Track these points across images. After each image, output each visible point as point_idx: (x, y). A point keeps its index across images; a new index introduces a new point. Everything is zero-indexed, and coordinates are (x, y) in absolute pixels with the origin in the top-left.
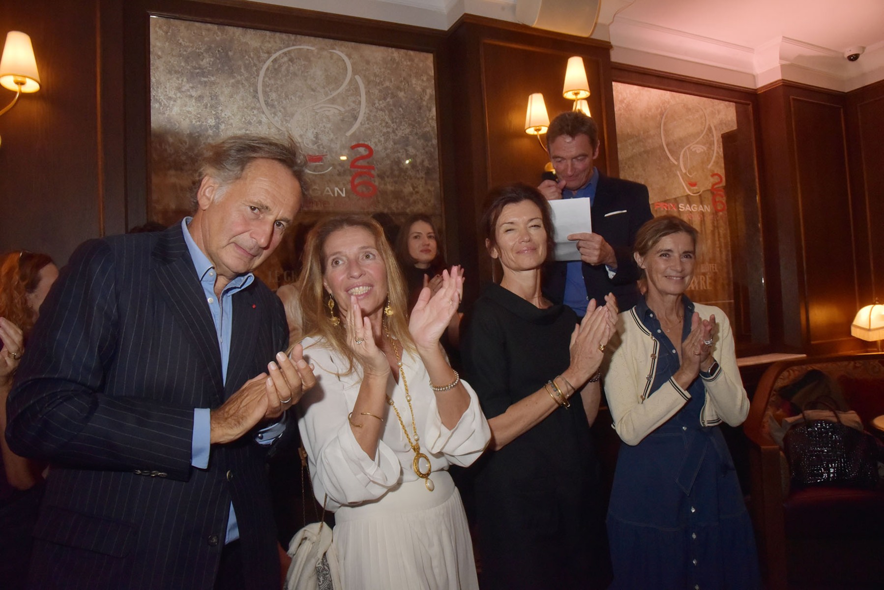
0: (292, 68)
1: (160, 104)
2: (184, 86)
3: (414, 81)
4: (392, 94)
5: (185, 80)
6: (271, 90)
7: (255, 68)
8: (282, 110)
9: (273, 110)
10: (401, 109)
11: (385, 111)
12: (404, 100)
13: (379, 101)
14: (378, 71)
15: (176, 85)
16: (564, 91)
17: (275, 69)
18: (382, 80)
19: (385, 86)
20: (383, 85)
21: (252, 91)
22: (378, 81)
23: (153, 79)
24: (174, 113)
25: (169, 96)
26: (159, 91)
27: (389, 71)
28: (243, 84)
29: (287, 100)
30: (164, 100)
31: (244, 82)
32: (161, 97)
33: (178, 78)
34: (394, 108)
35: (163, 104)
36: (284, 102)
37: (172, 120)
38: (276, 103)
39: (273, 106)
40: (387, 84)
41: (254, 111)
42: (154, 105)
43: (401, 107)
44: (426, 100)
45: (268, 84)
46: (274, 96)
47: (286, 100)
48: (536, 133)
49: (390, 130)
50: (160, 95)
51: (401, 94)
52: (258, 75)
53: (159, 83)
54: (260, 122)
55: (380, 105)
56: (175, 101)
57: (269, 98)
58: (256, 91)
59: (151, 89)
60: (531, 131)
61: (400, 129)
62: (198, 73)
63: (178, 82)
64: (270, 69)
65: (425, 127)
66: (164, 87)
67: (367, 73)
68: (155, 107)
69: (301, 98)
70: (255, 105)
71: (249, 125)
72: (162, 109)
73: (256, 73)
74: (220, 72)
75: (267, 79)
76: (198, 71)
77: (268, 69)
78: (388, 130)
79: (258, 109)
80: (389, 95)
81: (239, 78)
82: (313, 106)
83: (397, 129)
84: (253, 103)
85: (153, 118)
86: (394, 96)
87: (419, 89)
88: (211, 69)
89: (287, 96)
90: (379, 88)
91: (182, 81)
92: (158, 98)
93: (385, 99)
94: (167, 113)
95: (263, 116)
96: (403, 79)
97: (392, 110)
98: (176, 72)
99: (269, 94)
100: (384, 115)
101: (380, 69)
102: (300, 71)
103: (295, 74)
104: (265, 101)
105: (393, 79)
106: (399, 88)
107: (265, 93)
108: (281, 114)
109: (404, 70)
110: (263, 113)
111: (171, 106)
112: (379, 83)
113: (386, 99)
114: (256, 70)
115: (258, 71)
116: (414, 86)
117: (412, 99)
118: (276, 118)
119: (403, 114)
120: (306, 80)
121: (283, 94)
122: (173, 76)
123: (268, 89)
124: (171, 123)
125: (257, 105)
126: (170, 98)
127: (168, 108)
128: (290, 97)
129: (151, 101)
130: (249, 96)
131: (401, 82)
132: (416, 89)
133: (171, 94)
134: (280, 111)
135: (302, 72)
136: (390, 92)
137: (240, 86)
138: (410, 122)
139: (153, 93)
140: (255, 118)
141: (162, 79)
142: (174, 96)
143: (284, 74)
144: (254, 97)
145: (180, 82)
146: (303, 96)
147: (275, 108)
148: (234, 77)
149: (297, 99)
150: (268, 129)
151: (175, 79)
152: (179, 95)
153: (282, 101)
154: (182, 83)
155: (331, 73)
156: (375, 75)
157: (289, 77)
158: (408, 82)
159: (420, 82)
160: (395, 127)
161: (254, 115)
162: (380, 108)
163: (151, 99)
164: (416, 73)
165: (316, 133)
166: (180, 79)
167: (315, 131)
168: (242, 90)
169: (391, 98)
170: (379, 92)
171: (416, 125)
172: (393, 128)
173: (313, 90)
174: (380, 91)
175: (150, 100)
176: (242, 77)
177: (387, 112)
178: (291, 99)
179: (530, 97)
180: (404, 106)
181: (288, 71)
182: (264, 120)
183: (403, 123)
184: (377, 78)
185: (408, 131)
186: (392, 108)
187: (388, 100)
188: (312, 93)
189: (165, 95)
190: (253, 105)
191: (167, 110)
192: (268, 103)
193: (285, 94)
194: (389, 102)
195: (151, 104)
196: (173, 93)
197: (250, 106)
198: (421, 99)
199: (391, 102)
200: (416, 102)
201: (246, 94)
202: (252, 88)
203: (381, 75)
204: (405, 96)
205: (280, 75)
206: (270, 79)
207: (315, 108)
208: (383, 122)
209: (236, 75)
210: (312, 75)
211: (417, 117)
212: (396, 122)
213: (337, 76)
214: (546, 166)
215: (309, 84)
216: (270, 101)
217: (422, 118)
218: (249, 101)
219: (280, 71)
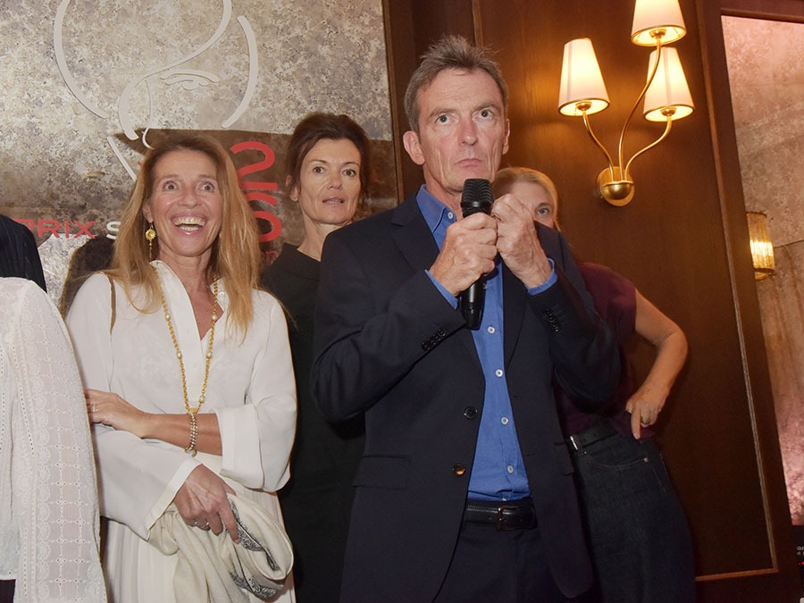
0: (118, 2)
3: (346, 26)
4: (307, 49)
6: (79, 41)
7: (47, 1)
8: (101, 79)
9: (84, 79)
10: (323, 78)
11: (294, 83)
12: (329, 59)
13: (284, 63)
14: (280, 8)
16: (635, 29)
17: (87, 3)
18: (287, 23)
19: (293, 35)
20: (289, 34)
21: (42, 43)
22: (281, 26)
27: (300, 8)
28: (24, 29)
29: (111, 61)
31: (26, 26)
34: (311, 76)
36: (105, 64)
38: (89, 66)
39: (83, 71)
40: (298, 31)
41: (46, 80)
43: (325, 74)
44: (370, 60)
45: (73, 30)
46: (84, 52)
47: (108, 60)
48: (579, 113)
51: (324, 50)
52: (54, 14)
54: (58, 102)
55: (285, 69)
57: (76, 57)
58: (50, 44)
60: (571, 111)
64: (77, 2)
65: (370, 110)
67: (260, 11)
69: (137, 56)
70: (49, 69)
71: (37, 108)
73: (50, 11)
75: (71, 21)
77: (72, 2)
79: (55, 77)
80: (302, 53)
81: (17, 18)
82: (160, 73)
84: (44, 66)
86: (310, 53)
87: (356, 39)
89: (110, 54)
90: (282, 38)
93: (294, 59)
95: (65, 90)
96: (326, 24)
97: (307, 79)
99: (76, 49)
100: (293, 88)
101: (284, 4)
103: (125, 13)
104: (68, 62)
105: (308, 23)
106: (319, 39)
107: (67, 45)
108: (98, 86)
109: (328, 6)
110: (65, 84)
112: (282, 31)
113: (297, 60)
114: (50, 4)
116: (347, 34)
117: (345, 59)
118: (90, 95)
119: (327, 87)
120: (145, 24)
121: (103, 50)
123: (73, 40)
125: (53, 69)
128: (116, 56)
130: (36, 52)
131: (323, 27)
132: (351, 40)
134: (97, 82)
135: (139, 9)
136: (303, 46)
137: (20, 34)
138: (342, 101)
140: (48, 94)
144: (48, 53)
146: (140, 54)
147: (88, 75)
148: (7, 17)
149: (130, 59)
150: (75, 116)
153: (100, 63)
155: (192, 12)
156: (276, 16)
157: (113, 19)
158: (336, 28)
159: (358, 28)
161: (48, 89)
162: (285, 76)
164: (350, 11)
165: (167, 122)
167: (165, 119)
168: (24, 41)
169: (305, 58)
170: (284, 47)
171: (353, 107)
173: (159, 43)
174: (285, 44)
176: (23, 16)
177: (297, 82)
178: (118, 58)
179: (567, 46)
180: (330, 73)
181: (112, 6)
182: (66, 97)
184: (279, 21)
186: (307, 75)
187: (299, 61)
188: (158, 48)
190: (44, 70)
192: (73, 67)
193: (106, 49)
194: (301, 64)
197: (39, 71)
198: (361, 58)
199: (305, 66)
200: (351, 64)
201: (31, 49)
202: (42, 38)
203: (286, 16)
204: (331, 53)
205: (96, 14)
206: (77, 21)
207: (164, 75)
208: (291, 102)
209: (11, 12)
210: (158, 15)
211: (354, 93)
212: (315, 102)
213: (204, 16)
214: (601, 175)
215: (152, 30)
216: (77, 62)
217: (364, 95)
218: (37, 61)
219: (97, 7)
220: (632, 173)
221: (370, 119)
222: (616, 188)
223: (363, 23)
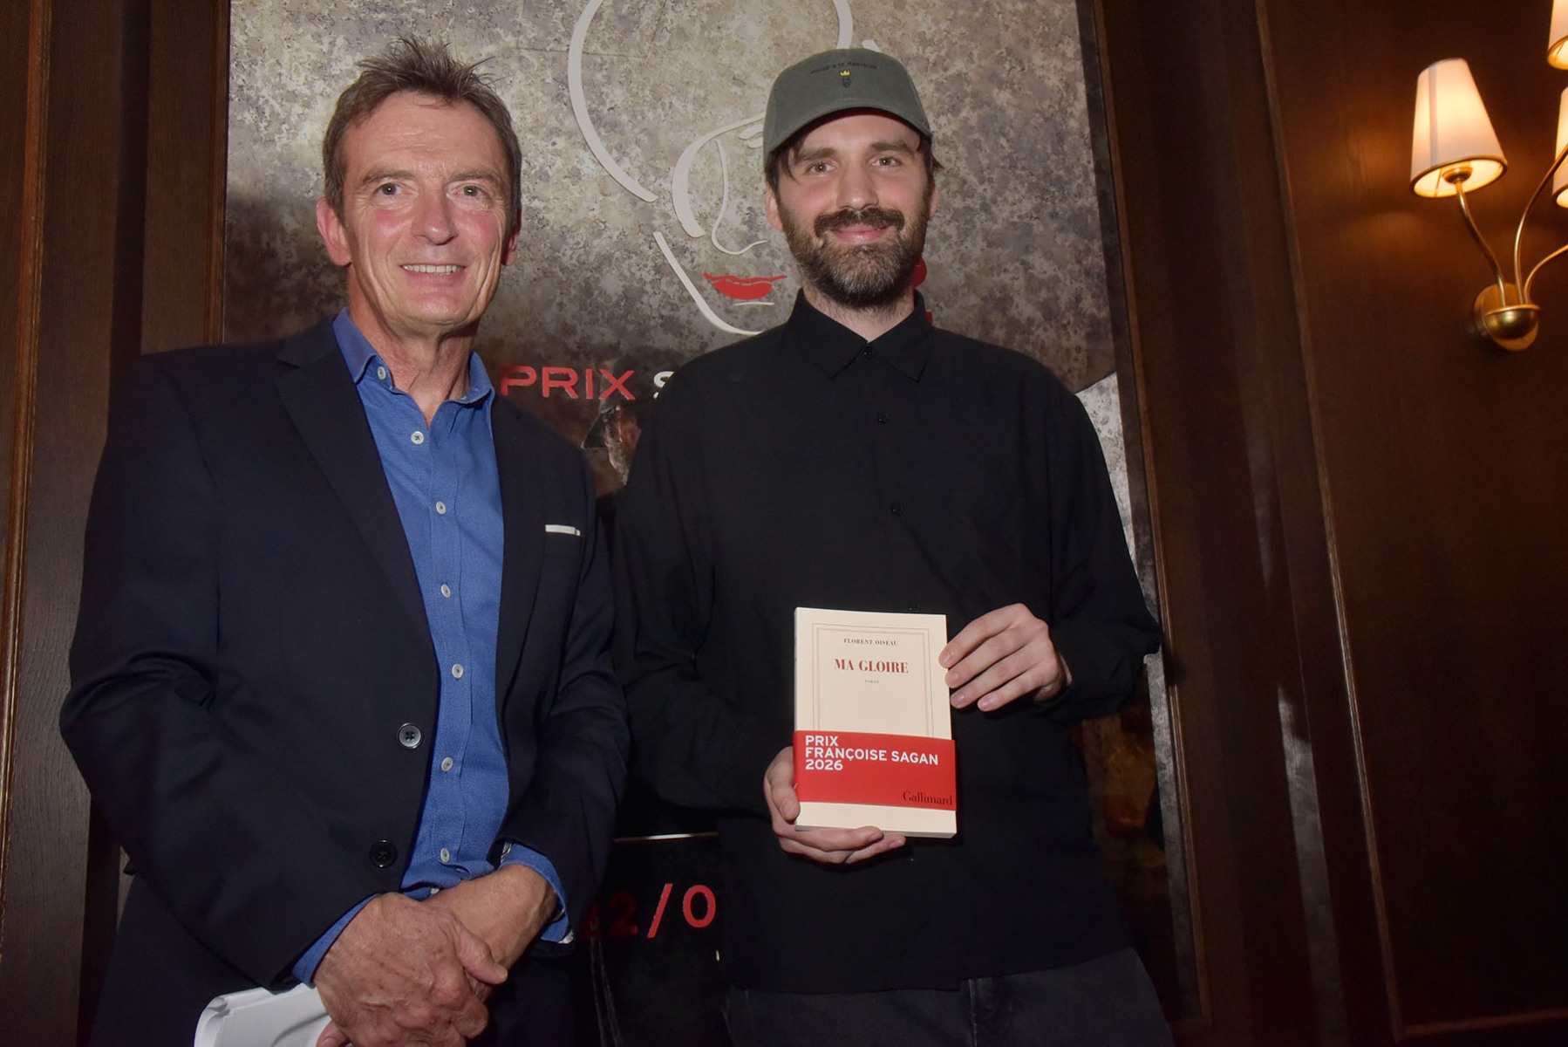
0: (670, 15)
1: (260, 112)
2: (338, 60)
3: (1038, 59)
4: (975, 95)
5: (340, 41)
6: (608, 77)
7: (558, 14)
8: (645, 138)
9: (616, 139)
10: (1003, 141)
11: (956, 148)
12: (1011, 112)
13: (938, 116)
14: (930, 28)
15: (314, 57)
17: (622, 18)
18: (943, 53)
19: (952, 71)
20: (946, 69)
21: (549, 80)
22: (933, 58)
23: (238, 37)
24: (306, 143)
25: (291, 88)
26: (258, 74)
27: (963, 30)
28: (521, 58)
29: (660, 110)
30: (272, 101)
31: (524, 53)
32: (264, 93)
33: (318, 37)
34: (982, 139)
35: (267, 114)
36: (650, 115)
37: (296, 164)
38: (625, 118)
39: (614, 126)
40: (959, 66)
41: (557, 140)
42: (240, 116)
43: (1004, 136)
44: (1076, 114)
45: (599, 60)
46: (617, 95)
47: (655, 108)
49: (975, 203)
50: (260, 84)
51: (1003, 97)
52: (569, 35)
53: (257, 48)
54: (575, 175)
55: (940, 127)
56: (307, 105)
57: (603, 103)
58: (562, 81)
59: (233, 66)
61: (1005, 200)
62: (382, 22)
63: (317, 46)
64: (605, 16)
65: (1079, 195)
66: (273, 61)
67: (899, 33)
68: (242, 121)
69: (701, 103)
70: (561, 122)
71: (541, 184)
72: (266, 128)
73: (563, 29)
74: (451, 21)
75: (595, 46)
76: (382, 16)
77: (598, 16)
78: (969, 201)
79: (570, 135)
80: (967, 100)
81: (510, 40)
82: (738, 130)
83: (994, 201)
84: (553, 118)
85: (234, 155)
86: (979, 101)
87: (1053, 81)
88: (422, 11)
89: (658, 99)
90: (934, 77)
91: (332, 44)
92: (252, 93)
93: (954, 110)
94: (282, 140)
95: (586, 156)
96: (1005, 54)
97: (976, 145)
98: (313, 18)
99: (604, 90)
100: (954, 158)
101: (936, 21)
102: (698, 24)
103: (681, 33)
104: (590, 112)
105: (975, 53)
106: (994, 79)
108: (639, 150)
109: (1007, 27)
110: (586, 146)
111: (293, 119)
112: (934, 64)
113: (960, 111)
114: (563, 19)
115: (569, 21)
116: (1039, 73)
117: (1037, 111)
118: (626, 162)
119: (1010, 156)
120: (715, 52)
121: (647, 93)
122: (301, 30)
123: (599, 76)
124: (293, 171)
125: (567, 123)
126: (293, 96)
127: (285, 127)
128: (667, 101)
129: (231, 103)
130: (540, 95)
131: (1000, 60)
132: (1046, 81)
133: (297, 83)
134: (637, 142)
135: (704, 27)
136: (968, 89)
137: (514, 65)
138: (1034, 179)
139: (237, 79)
140: (559, 162)
141: (269, 37)
142: (306, 91)
143: (648, 33)
144: (558, 97)
145: (325, 48)
146: (705, 98)
147: (622, 133)
148: (494, 38)
149: (690, 107)
150: (601, 198)
151: (309, 37)
152: (320, 86)
153: (643, 113)
154: (331, 52)
155: (789, 33)
156: (923, 41)
157: (664, 43)
158: (1021, 63)
159: (1056, 62)
160: (989, 194)
161: (558, 153)
162: (941, 137)
163: (232, 95)
164: (1044, 35)
165: (750, 208)
166: (326, 40)
167: (747, 204)
168: (520, 76)
169: (973, 109)
170: (937, 90)
171: (1053, 189)
172: (983, 198)
173: (736, 80)
174: (939, 87)
175: (227, 99)
176: (521, 38)
177: (961, 149)
178: (671, 106)
180: (1012, 134)
181: (660, 22)
182: (588, 168)
183: (1012, 184)
184: (929, 49)
185: (1027, 206)
186: (976, 136)
187: (964, 114)
188: (736, 90)
189: (276, 86)
190: (553, 123)
191: (280, 131)
192: (599, 118)
193: (651, 91)
194: (967, 119)
195: (231, 112)
196: (302, 80)
197: (544, 125)
198: (1063, 111)
199: (973, 122)
200: (1047, 120)
201: (533, 90)
202: (549, 72)
203: (940, 41)
204: (1015, 102)
205: (637, 36)
206: (604, 45)
207: (744, 134)
208: (952, 179)
209: (501, 32)
210: (734, 38)
211: (1053, 167)
212: (990, 180)
213: (808, 39)
214: (1480, 300)
215: (726, 61)
216: (605, 111)
217: (1069, 170)
218: (542, 108)
219: (637, 23)
220: (1534, 297)
221: (1080, 209)
222: (1510, 317)
223: (1064, 55)
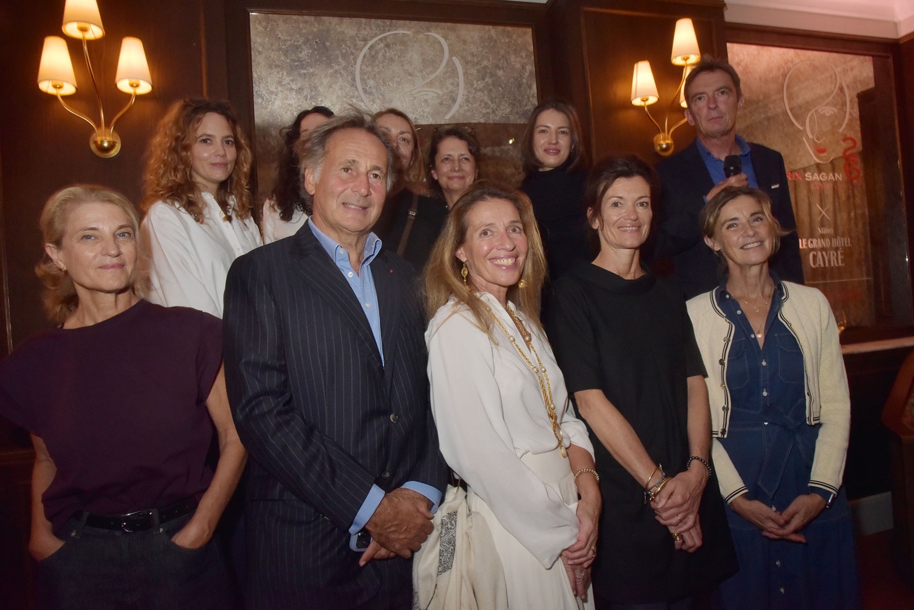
0: (388, 54)
1: (263, 98)
2: (285, 79)
3: (513, 58)
4: (491, 73)
5: (285, 73)
6: (368, 77)
7: (352, 57)
8: (381, 97)
9: (372, 97)
10: (500, 89)
11: (484, 92)
12: (503, 78)
13: (478, 81)
14: (475, 51)
15: (277, 79)
16: (673, 57)
17: (373, 57)
18: (480, 59)
19: (483, 65)
20: (480, 65)
21: (350, 80)
22: (476, 61)
23: (255, 75)
24: (276, 107)
25: (271, 90)
26: (262, 87)
27: (487, 50)
28: (341, 73)
29: (385, 87)
30: (266, 95)
31: (342, 72)
32: (263, 92)
33: (278, 72)
34: (493, 88)
35: (265, 99)
36: (382, 89)
37: (274, 115)
38: (374, 90)
39: (371, 93)
40: (485, 63)
41: (353, 99)
42: (257, 100)
43: (501, 86)
44: (526, 77)
45: (365, 72)
46: (371, 83)
47: (383, 86)
48: (642, 104)
49: (490, 111)
50: (262, 90)
51: (500, 73)
52: (355, 64)
53: (260, 78)
55: (478, 85)
56: (276, 95)
57: (367, 86)
58: (354, 80)
59: (254, 85)
60: (637, 102)
61: (501, 109)
62: (297, 65)
63: (278, 76)
64: (367, 56)
65: (526, 105)
66: (265, 82)
67: (464, 54)
68: (258, 102)
69: (399, 83)
70: (354, 93)
72: (265, 104)
73: (353, 62)
74: (318, 63)
75: (364, 67)
76: (297, 63)
77: (365, 56)
78: (488, 110)
79: (357, 98)
80: (488, 75)
81: (337, 67)
82: (411, 91)
83: (496, 110)
84: (351, 92)
85: (256, 113)
86: (492, 75)
87: (518, 66)
88: (309, 61)
89: (385, 83)
90: (476, 68)
91: (283, 74)
92: (260, 93)
93: (483, 79)
94: (270, 107)
95: (362, 104)
96: (501, 58)
97: (491, 90)
98: (276, 66)
99: (367, 81)
100: (483, 95)
101: (477, 48)
102: (397, 57)
103: (392, 60)
104: (363, 89)
105: (491, 58)
106: (497, 67)
107: (363, 81)
108: (379, 101)
109: (502, 48)
110: (362, 101)
111: (273, 100)
112: (477, 63)
113: (485, 79)
114: (353, 59)
115: (355, 59)
116: (513, 63)
117: (512, 77)
118: (375, 105)
119: (502, 94)
120: (403, 65)
121: (381, 81)
122: (273, 71)
123: (365, 77)
124: (274, 116)
125: (356, 94)
126: (272, 93)
127: (270, 103)
128: (387, 84)
129: (254, 97)
130: (347, 85)
131: (499, 60)
132: (515, 66)
133: (273, 88)
134: (378, 98)
135: (399, 57)
136: (488, 71)
137: (339, 76)
138: (510, 101)
139: (255, 89)
141: (264, 74)
142: (276, 90)
143: (381, 61)
144: (353, 85)
145: (280, 76)
146: (400, 82)
147: (374, 95)
148: (332, 67)
149: (395, 85)
151: (275, 73)
152: (280, 88)
153: (379, 88)
154: (282, 77)
155: (427, 57)
156: (473, 55)
157: (386, 64)
158: (506, 60)
159: (520, 59)
160: (495, 108)
162: (478, 89)
163: (254, 94)
164: (515, 50)
166: (281, 73)
168: (340, 79)
169: (490, 78)
170: (477, 72)
171: (517, 104)
172: (493, 108)
173: (410, 75)
174: (478, 71)
175: (253, 96)
176: (340, 66)
177: (486, 92)
178: (389, 85)
179: (636, 65)
180: (503, 85)
181: (384, 56)
183: (503, 103)
184: (475, 58)
185: (508, 110)
186: (491, 88)
187: (487, 80)
188: (409, 78)
189: (267, 90)
190: (351, 94)
191: (269, 104)
192: (366, 91)
193: (382, 81)
194: (487, 82)
195: (254, 100)
196: (274, 87)
197: (349, 95)
198: (521, 76)
199: (490, 82)
200: (515, 80)
201: (345, 84)
202: (350, 77)
203: (479, 55)
204: (504, 74)
205: (377, 62)
206: (367, 66)
207: (413, 93)
208: (482, 103)
209: (334, 65)
210: (409, 60)
211: (517, 96)
212: (495, 102)
213: (434, 58)
214: (655, 139)
215: (406, 68)
216: (368, 89)
217: (523, 97)
218: (348, 90)
219: (377, 58)
220: (674, 136)
221: (526, 110)
222: (664, 146)
223: (522, 57)
